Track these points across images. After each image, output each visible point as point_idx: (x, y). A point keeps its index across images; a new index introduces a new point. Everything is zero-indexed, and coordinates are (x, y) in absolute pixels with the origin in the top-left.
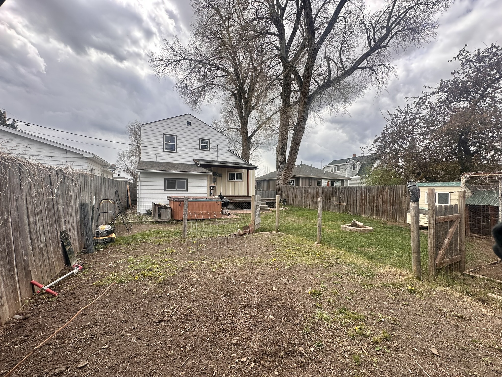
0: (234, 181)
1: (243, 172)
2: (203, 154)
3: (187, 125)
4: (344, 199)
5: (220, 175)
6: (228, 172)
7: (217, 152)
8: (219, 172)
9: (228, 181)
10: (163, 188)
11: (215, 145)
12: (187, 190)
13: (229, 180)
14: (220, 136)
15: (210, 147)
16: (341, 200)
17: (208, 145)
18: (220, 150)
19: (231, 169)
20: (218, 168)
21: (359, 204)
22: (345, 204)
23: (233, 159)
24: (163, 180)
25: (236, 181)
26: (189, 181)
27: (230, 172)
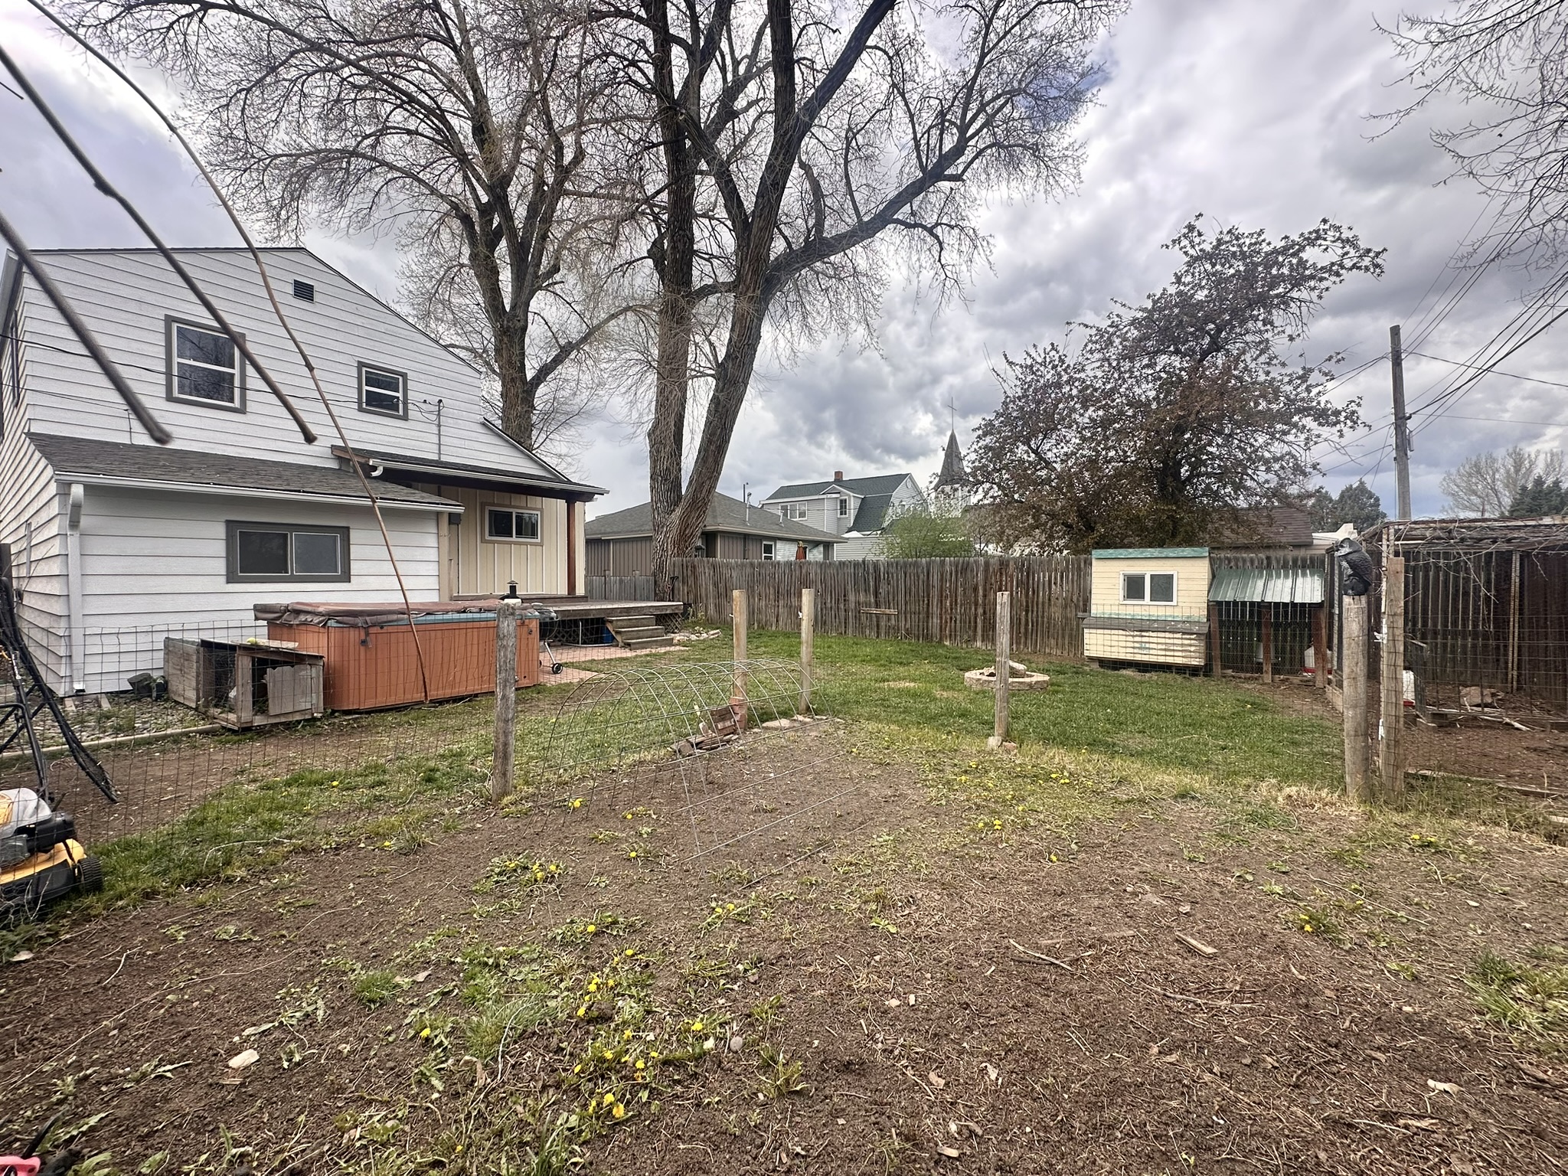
0: (510, 543)
1: (541, 510)
2: (379, 430)
3: (297, 295)
4: (891, 597)
5: (452, 519)
6: (483, 506)
7: (439, 426)
9: (483, 541)
10: (220, 566)
11: (429, 399)
12: (346, 577)
13: (487, 537)
14: (447, 366)
15: (405, 403)
16: (882, 600)
17: (400, 395)
18: (450, 420)
19: (497, 497)
21: (935, 609)
22: (892, 611)
23: (502, 459)
24: (220, 530)
25: (516, 543)
26: (354, 536)
27: (493, 505)
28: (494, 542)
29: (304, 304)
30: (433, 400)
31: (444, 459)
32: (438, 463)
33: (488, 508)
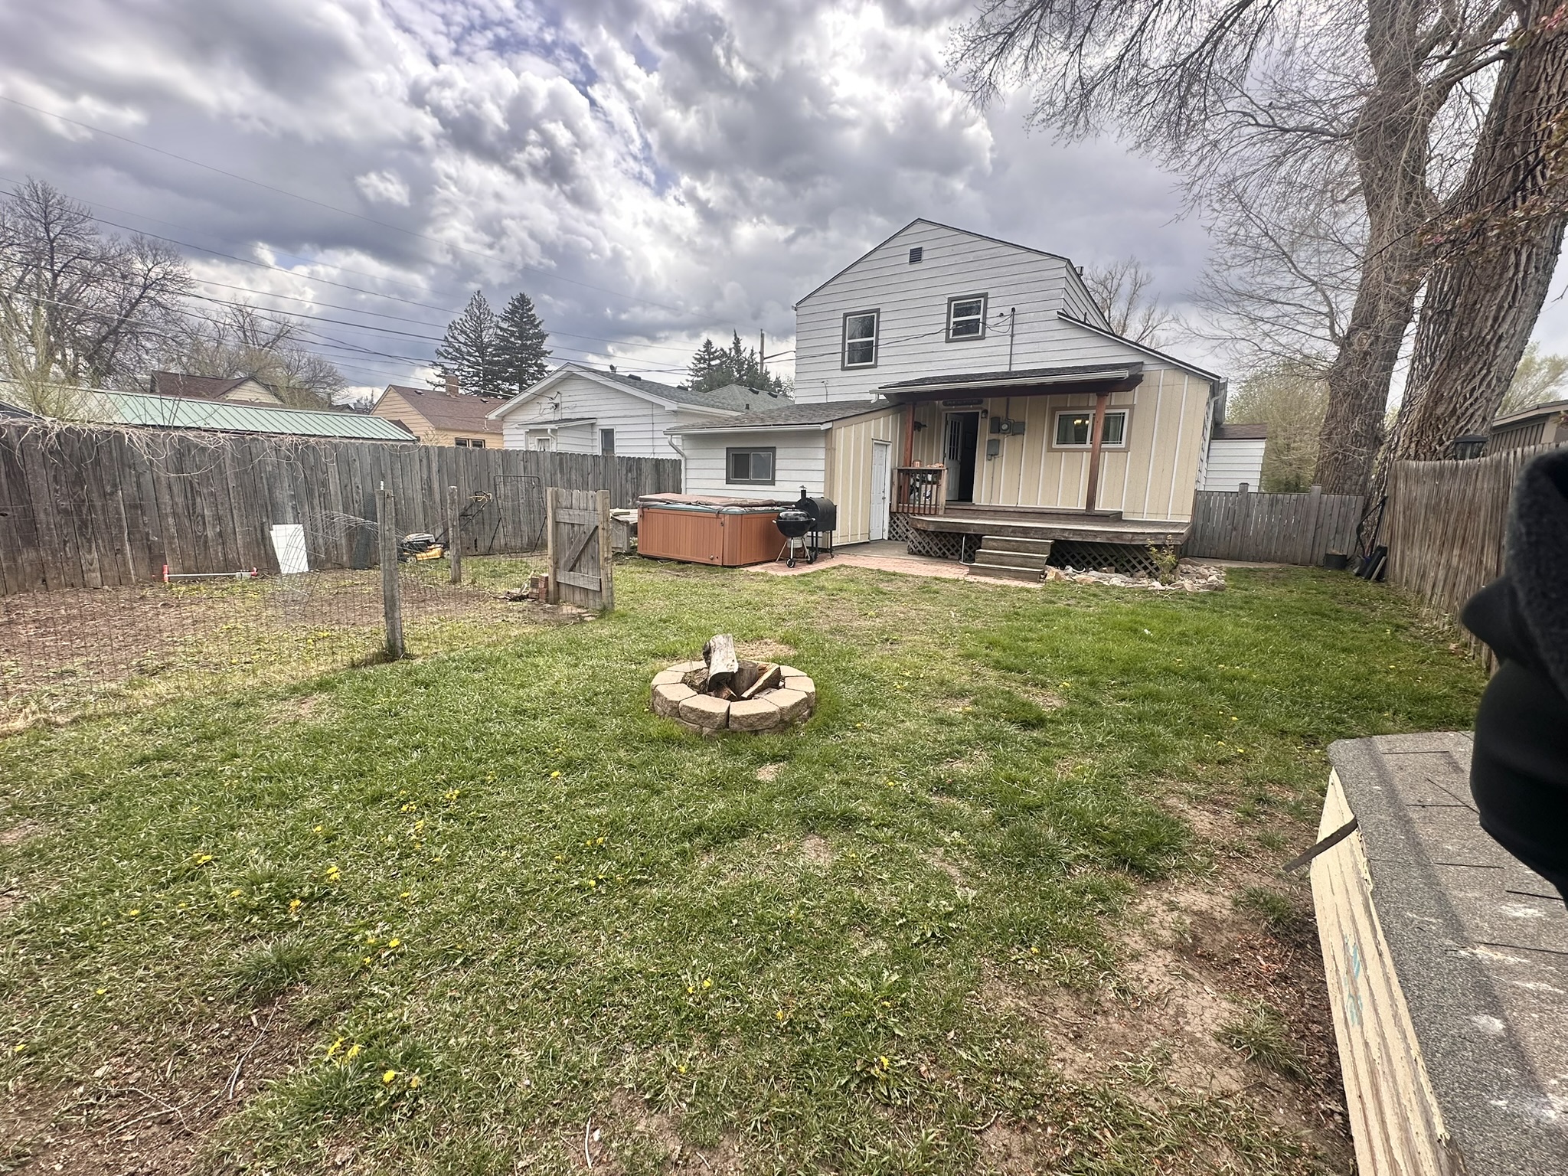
1: (1132, 407)
2: (959, 354)
3: (912, 261)
5: (1017, 429)
6: (1053, 411)
7: (1012, 336)
8: (1014, 416)
9: (1050, 450)
10: (724, 474)
11: (1005, 311)
12: (772, 483)
13: (1055, 445)
15: (984, 324)
17: (980, 316)
18: (1025, 326)
19: (1071, 399)
20: (1013, 399)
23: (1081, 354)
24: (724, 454)
25: (1088, 450)
26: (779, 453)
27: (1066, 408)
28: (1061, 450)
29: (917, 266)
30: (1007, 311)
31: (1014, 368)
32: (1009, 375)
33: (1058, 414)
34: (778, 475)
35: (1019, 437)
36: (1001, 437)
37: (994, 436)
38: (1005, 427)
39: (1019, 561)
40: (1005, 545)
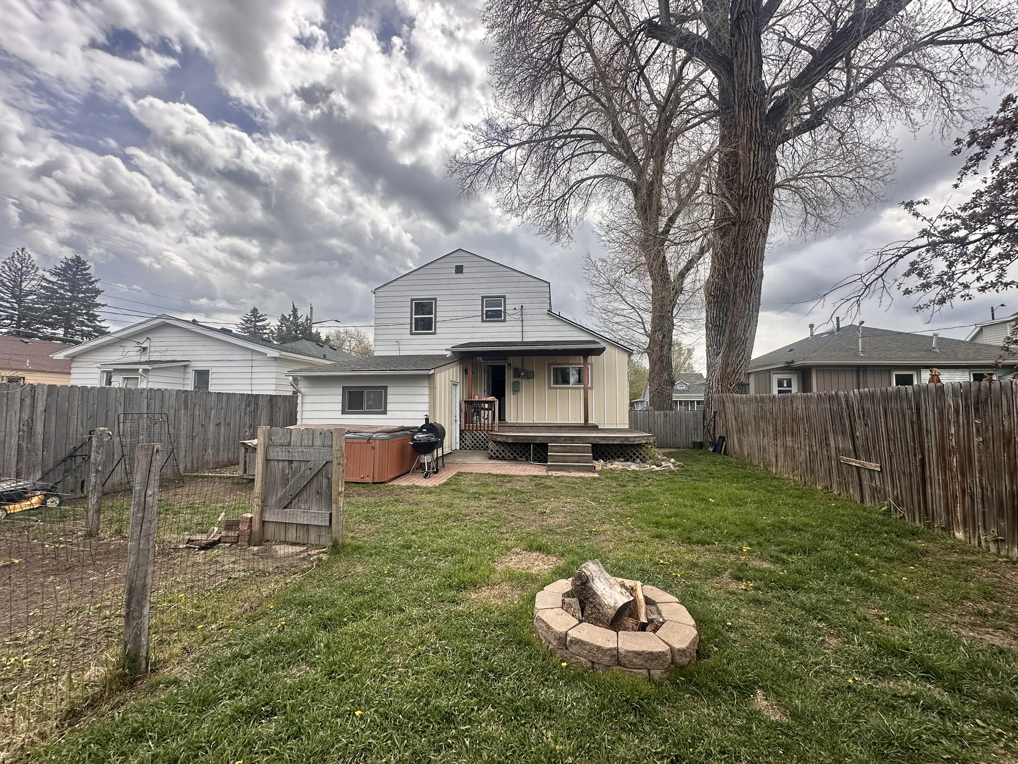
0: (568, 388)
1: (591, 364)
2: (491, 330)
3: (457, 272)
4: (871, 445)
5: (530, 376)
6: (549, 365)
7: (522, 321)
8: (527, 368)
9: (550, 388)
10: (339, 407)
11: (515, 306)
12: (385, 412)
13: (552, 385)
14: (528, 284)
15: (505, 312)
16: (861, 448)
17: (502, 308)
18: (529, 316)
19: (558, 359)
20: (526, 358)
22: (874, 466)
23: (562, 334)
24: (340, 391)
25: (571, 388)
26: (390, 391)
27: (556, 364)
28: (557, 388)
29: (459, 276)
30: (518, 307)
31: (525, 340)
32: (522, 343)
33: (552, 367)
34: (389, 407)
35: (531, 380)
36: (520, 380)
37: (516, 380)
38: (523, 374)
39: (576, 459)
40: (564, 449)
